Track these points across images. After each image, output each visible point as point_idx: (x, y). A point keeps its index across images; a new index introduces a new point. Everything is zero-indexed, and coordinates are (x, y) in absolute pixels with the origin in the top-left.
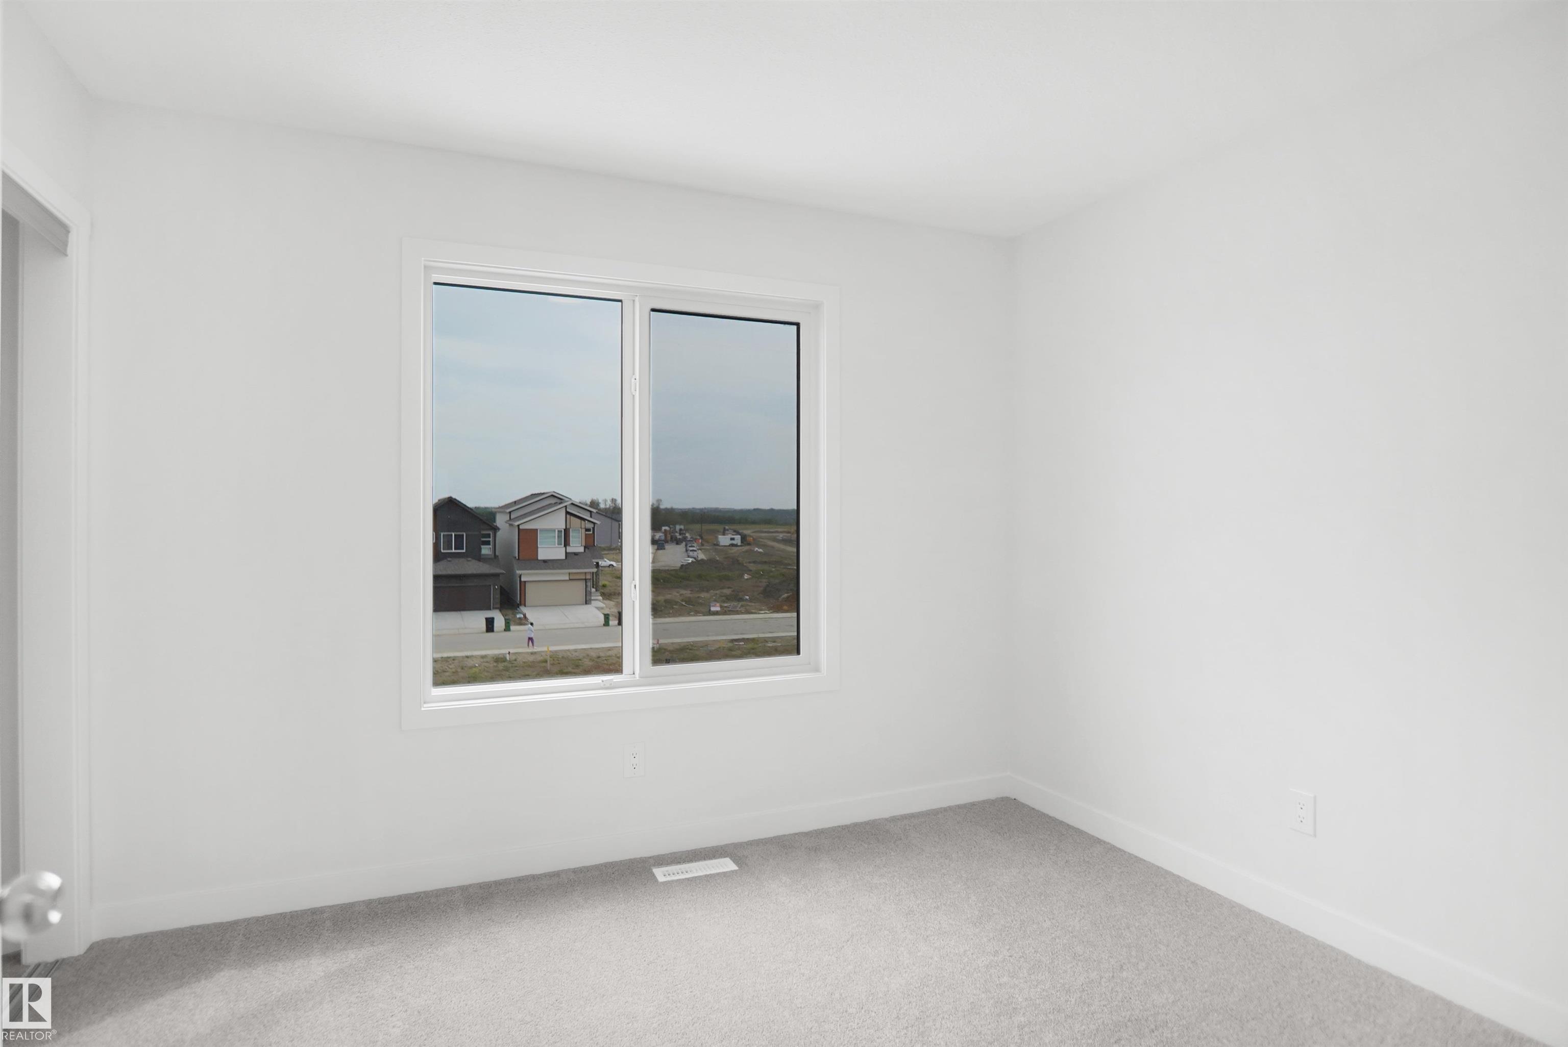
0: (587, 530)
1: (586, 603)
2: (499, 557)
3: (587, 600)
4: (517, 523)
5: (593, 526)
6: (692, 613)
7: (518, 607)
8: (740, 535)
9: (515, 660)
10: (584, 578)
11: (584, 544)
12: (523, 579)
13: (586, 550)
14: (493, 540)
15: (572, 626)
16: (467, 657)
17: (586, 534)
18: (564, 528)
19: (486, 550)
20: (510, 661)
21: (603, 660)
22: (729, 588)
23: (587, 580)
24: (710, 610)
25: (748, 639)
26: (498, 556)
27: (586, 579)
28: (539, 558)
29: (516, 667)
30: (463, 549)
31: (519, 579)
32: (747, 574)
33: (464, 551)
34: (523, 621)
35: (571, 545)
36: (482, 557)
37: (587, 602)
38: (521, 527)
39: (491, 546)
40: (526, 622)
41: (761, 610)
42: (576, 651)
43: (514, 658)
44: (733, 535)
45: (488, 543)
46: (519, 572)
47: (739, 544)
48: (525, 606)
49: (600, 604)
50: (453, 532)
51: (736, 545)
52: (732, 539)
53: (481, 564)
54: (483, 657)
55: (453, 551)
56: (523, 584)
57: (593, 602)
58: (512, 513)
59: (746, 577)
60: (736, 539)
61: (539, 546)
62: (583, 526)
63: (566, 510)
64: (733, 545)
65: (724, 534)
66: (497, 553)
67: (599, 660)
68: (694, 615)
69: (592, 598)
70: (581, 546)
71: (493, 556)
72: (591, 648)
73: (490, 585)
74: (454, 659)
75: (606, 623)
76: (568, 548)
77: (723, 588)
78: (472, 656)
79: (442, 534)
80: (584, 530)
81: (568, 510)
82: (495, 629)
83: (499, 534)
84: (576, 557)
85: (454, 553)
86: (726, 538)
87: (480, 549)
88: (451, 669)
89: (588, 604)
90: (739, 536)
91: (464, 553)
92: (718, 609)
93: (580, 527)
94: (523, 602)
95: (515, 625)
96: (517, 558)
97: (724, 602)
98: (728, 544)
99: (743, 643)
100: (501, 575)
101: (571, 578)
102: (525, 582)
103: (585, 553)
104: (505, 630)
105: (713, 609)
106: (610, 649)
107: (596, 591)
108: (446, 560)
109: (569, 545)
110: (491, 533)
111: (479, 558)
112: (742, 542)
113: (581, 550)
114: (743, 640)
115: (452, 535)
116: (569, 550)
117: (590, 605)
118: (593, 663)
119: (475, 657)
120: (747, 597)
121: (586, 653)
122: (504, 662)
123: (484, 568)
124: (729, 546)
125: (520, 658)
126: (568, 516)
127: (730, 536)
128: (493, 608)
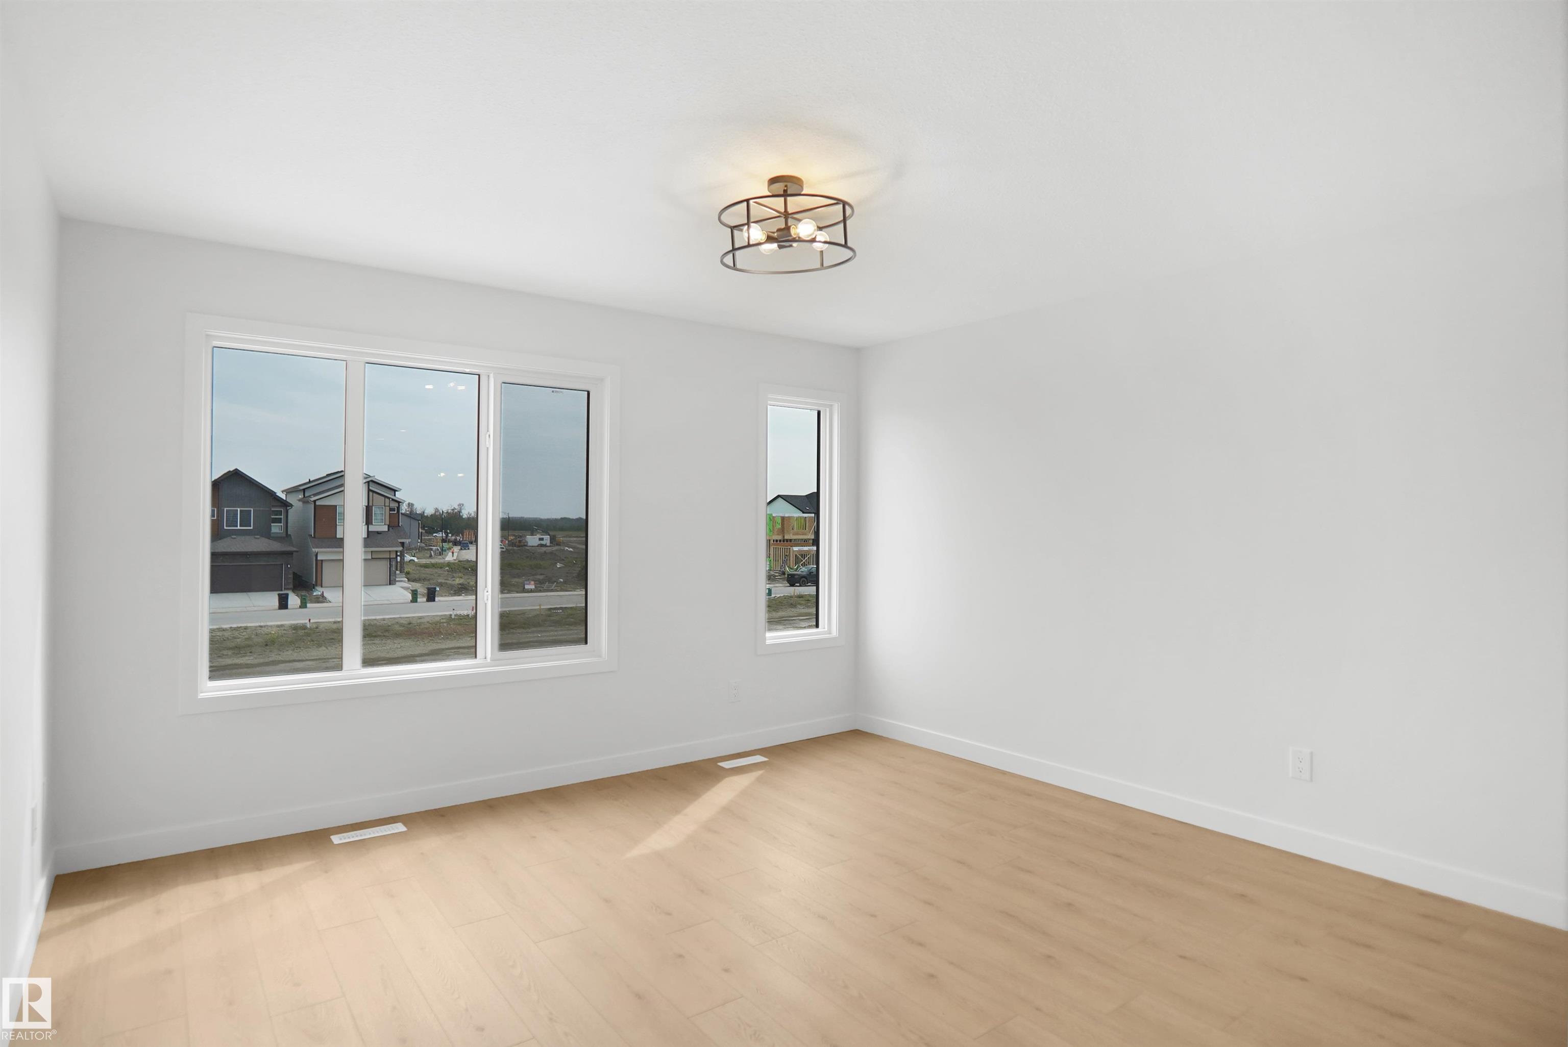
0: (391, 509)
1: (390, 584)
2: (292, 537)
3: (391, 579)
4: (313, 499)
5: (397, 505)
6: (506, 591)
7: (314, 588)
8: (549, 535)
9: (317, 628)
10: (389, 557)
11: (388, 523)
12: (319, 558)
13: (390, 529)
14: (285, 517)
15: (376, 603)
16: (261, 627)
17: (390, 514)
18: (367, 505)
19: (276, 528)
20: (311, 629)
21: (415, 626)
22: (541, 574)
23: (392, 560)
24: (524, 588)
25: (566, 608)
26: (290, 535)
27: (390, 559)
28: (338, 537)
29: (319, 633)
30: (250, 526)
31: (314, 558)
32: (560, 563)
33: (252, 528)
34: (322, 599)
35: (373, 523)
36: (272, 535)
37: (391, 582)
38: (318, 503)
39: (282, 524)
40: (325, 601)
41: (578, 589)
42: (384, 620)
43: (314, 626)
44: (542, 535)
45: (279, 521)
46: (315, 550)
47: (548, 544)
48: (322, 587)
49: (406, 585)
50: (239, 507)
51: (545, 546)
52: (541, 539)
53: (271, 542)
54: (278, 626)
55: (239, 528)
56: (320, 564)
57: (397, 583)
58: (306, 490)
59: (559, 565)
60: (544, 539)
61: (337, 524)
62: (387, 504)
63: (369, 488)
64: (542, 545)
65: (532, 535)
66: (289, 533)
67: (410, 626)
68: (508, 593)
69: (397, 579)
70: (385, 524)
71: (285, 535)
72: (400, 617)
73: (283, 564)
74: (246, 628)
75: (414, 600)
76: (370, 526)
77: (536, 574)
78: (267, 626)
79: (225, 509)
80: (388, 508)
81: (370, 488)
82: (289, 607)
83: (291, 512)
84: (379, 535)
85: (239, 529)
86: (535, 538)
87: (270, 528)
88: (243, 636)
89: (393, 584)
90: (549, 537)
91: (251, 529)
92: (533, 587)
93: (384, 504)
94: (319, 582)
95: (310, 603)
96: (313, 536)
97: (537, 584)
98: (537, 545)
99: (561, 611)
100: (294, 553)
101: (373, 557)
102: (322, 561)
103: (389, 532)
104: (300, 607)
105: (527, 587)
106: (420, 618)
107: (400, 572)
108: (230, 537)
109: (372, 524)
110: (283, 510)
111: (268, 535)
112: (551, 542)
113: (385, 528)
114: (561, 608)
115: (237, 510)
116: (372, 528)
117: (394, 586)
118: (403, 628)
119: (271, 626)
120: (562, 580)
121: (396, 622)
122: (305, 629)
123: (276, 546)
124: (537, 546)
125: (321, 627)
126: (371, 493)
127: (539, 536)
128: (285, 589)
